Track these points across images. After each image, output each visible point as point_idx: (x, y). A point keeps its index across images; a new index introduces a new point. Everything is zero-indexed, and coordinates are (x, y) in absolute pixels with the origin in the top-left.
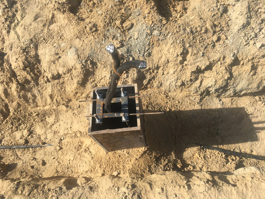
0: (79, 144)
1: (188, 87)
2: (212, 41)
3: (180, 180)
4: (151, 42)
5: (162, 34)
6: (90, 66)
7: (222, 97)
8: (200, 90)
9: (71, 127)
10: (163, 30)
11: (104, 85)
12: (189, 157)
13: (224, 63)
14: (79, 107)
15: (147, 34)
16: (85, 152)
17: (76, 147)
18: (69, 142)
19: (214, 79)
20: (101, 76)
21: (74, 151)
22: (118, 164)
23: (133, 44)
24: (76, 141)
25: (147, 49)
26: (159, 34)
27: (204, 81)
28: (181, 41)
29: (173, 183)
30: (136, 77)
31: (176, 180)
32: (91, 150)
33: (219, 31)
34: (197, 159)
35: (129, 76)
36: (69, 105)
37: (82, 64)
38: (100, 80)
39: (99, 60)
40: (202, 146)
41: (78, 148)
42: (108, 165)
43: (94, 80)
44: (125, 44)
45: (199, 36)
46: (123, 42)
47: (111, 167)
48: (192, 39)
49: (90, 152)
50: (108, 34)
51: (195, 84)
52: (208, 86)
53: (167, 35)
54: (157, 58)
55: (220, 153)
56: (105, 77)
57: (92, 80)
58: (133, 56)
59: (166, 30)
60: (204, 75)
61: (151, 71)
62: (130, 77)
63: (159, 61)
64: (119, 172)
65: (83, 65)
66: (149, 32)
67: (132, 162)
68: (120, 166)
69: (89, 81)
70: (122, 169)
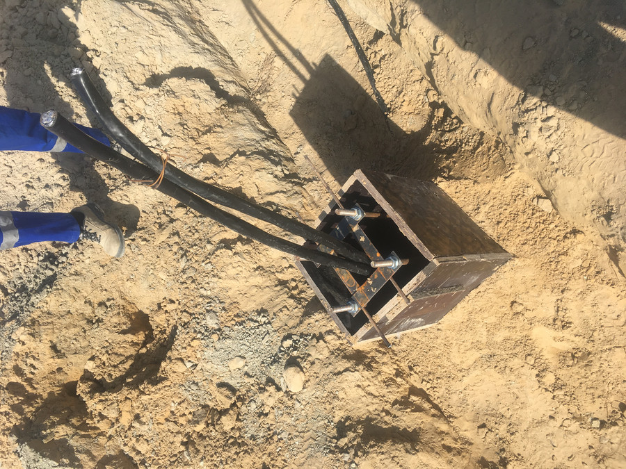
0: (571, 363)
1: (296, 211)
2: (186, 214)
3: (441, 68)
4: (233, 322)
5: (208, 308)
6: (351, 435)
7: (289, 155)
8: (290, 189)
9: (551, 417)
10: (201, 311)
11: (385, 382)
12: (418, 117)
13: (216, 174)
14: (483, 426)
15: (221, 338)
16: (570, 323)
17: (586, 365)
18: (591, 397)
19: (254, 176)
20: (364, 399)
21: (598, 365)
22: (520, 213)
23: (257, 361)
24: (571, 375)
25: (252, 324)
26: (212, 314)
27: (268, 191)
28: (205, 262)
29: (453, 73)
30: (320, 313)
31: (447, 75)
32: (551, 313)
33: (167, 215)
34: (412, 103)
35: (328, 329)
36: (496, 460)
37: (354, 458)
38: (375, 397)
39: (329, 422)
40: (386, 113)
41: (582, 358)
42: (544, 238)
43: (384, 414)
44: (264, 380)
45: (187, 239)
46: (261, 386)
47: (542, 226)
48: (194, 247)
49: (558, 311)
50: (261, 435)
51: (283, 201)
52: (276, 180)
53: (207, 297)
54: (261, 294)
55: (377, 80)
56: (359, 386)
57: (387, 418)
58: (279, 344)
59: (199, 305)
60: (257, 196)
61: (295, 292)
62: (329, 325)
63: (268, 286)
64: (536, 200)
65: (356, 455)
66: (215, 337)
67: (487, 187)
68: (521, 208)
69: (393, 424)
70: (524, 199)
